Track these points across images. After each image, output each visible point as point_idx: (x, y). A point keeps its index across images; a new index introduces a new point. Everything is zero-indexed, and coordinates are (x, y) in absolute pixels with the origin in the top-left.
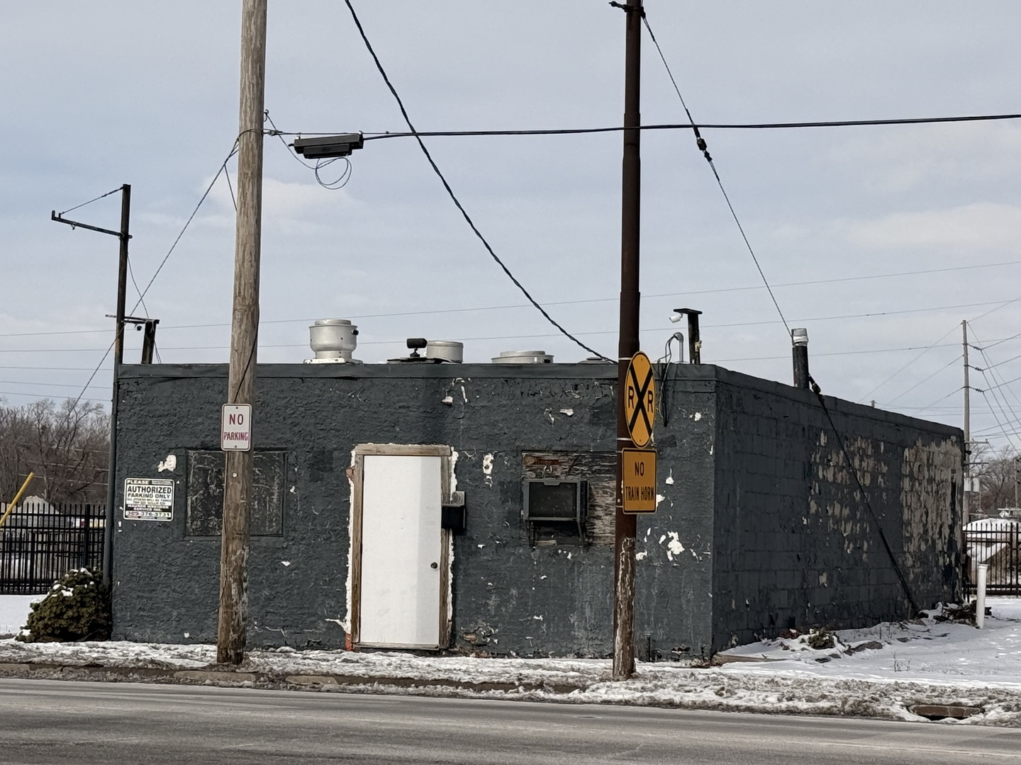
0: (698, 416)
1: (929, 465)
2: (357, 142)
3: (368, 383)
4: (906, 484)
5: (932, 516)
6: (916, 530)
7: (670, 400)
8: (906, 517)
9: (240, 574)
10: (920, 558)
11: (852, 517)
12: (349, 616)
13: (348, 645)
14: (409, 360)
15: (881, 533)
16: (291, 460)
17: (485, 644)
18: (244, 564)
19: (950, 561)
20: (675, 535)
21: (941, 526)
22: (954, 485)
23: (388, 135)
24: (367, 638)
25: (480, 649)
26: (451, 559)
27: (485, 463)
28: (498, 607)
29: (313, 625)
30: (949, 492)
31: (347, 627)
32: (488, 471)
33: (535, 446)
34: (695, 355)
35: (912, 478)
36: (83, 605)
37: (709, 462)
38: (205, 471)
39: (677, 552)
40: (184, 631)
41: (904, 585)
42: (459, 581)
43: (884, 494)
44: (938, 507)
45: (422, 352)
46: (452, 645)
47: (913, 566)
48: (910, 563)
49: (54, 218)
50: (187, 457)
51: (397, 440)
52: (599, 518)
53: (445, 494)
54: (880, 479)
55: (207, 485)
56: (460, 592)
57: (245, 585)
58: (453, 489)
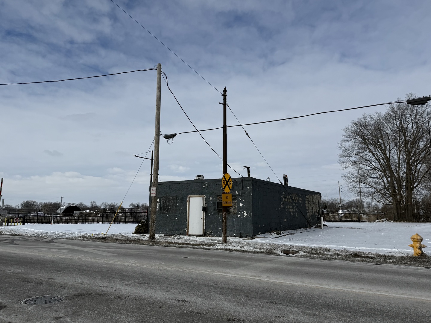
0: (249, 188)
1: (312, 199)
2: (174, 135)
3: (190, 184)
4: (307, 202)
5: (314, 208)
6: (310, 211)
7: (243, 184)
8: (307, 208)
9: (154, 221)
10: (311, 216)
11: (293, 208)
12: (187, 229)
13: (187, 234)
14: (197, 179)
15: (301, 211)
16: (178, 199)
17: (211, 234)
18: (154, 219)
19: (319, 216)
20: (245, 212)
21: (316, 210)
22: (319, 203)
23: (180, 133)
24: (190, 233)
25: (210, 235)
26: (205, 217)
27: (210, 198)
28: (213, 226)
29: (181, 230)
30: (318, 204)
31: (187, 231)
32: (211, 200)
33: (219, 195)
34: (249, 175)
35: (308, 201)
36: (143, 227)
37: (251, 197)
38: (164, 201)
39: (245, 215)
40: (160, 232)
41: (307, 221)
42: (206, 221)
43: (301, 204)
44: (315, 207)
45: (200, 178)
46: (205, 234)
47: (310, 217)
48: (309, 217)
49: (134, 156)
50: (161, 199)
51: (195, 194)
52: (231, 208)
53: (203, 205)
54: (300, 201)
55: (164, 204)
56: (206, 224)
57: (155, 223)
58: (205, 204)
